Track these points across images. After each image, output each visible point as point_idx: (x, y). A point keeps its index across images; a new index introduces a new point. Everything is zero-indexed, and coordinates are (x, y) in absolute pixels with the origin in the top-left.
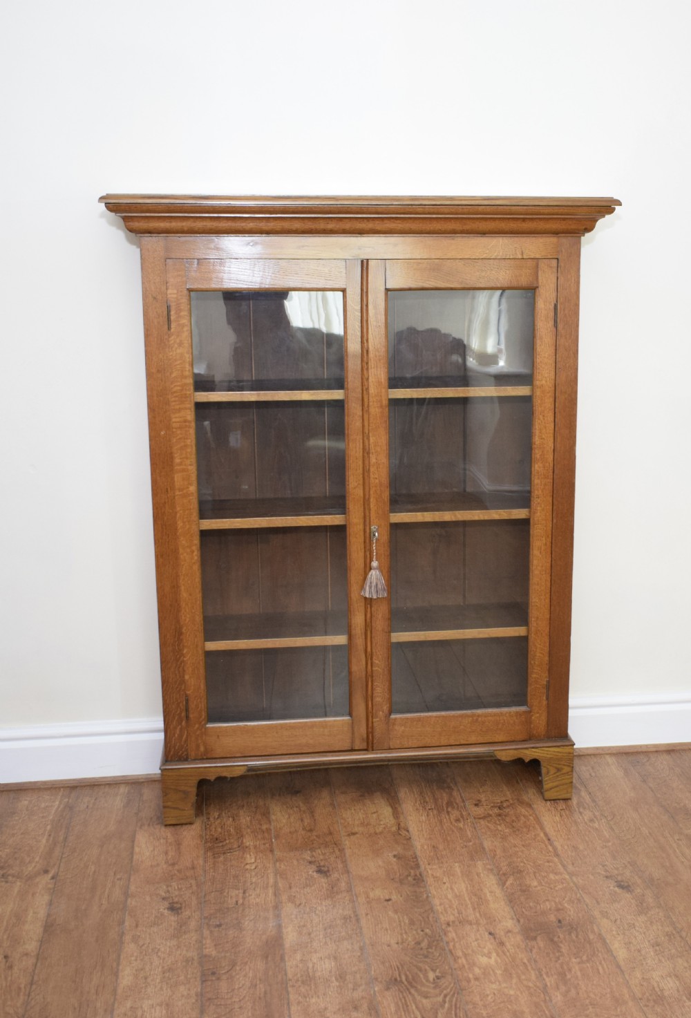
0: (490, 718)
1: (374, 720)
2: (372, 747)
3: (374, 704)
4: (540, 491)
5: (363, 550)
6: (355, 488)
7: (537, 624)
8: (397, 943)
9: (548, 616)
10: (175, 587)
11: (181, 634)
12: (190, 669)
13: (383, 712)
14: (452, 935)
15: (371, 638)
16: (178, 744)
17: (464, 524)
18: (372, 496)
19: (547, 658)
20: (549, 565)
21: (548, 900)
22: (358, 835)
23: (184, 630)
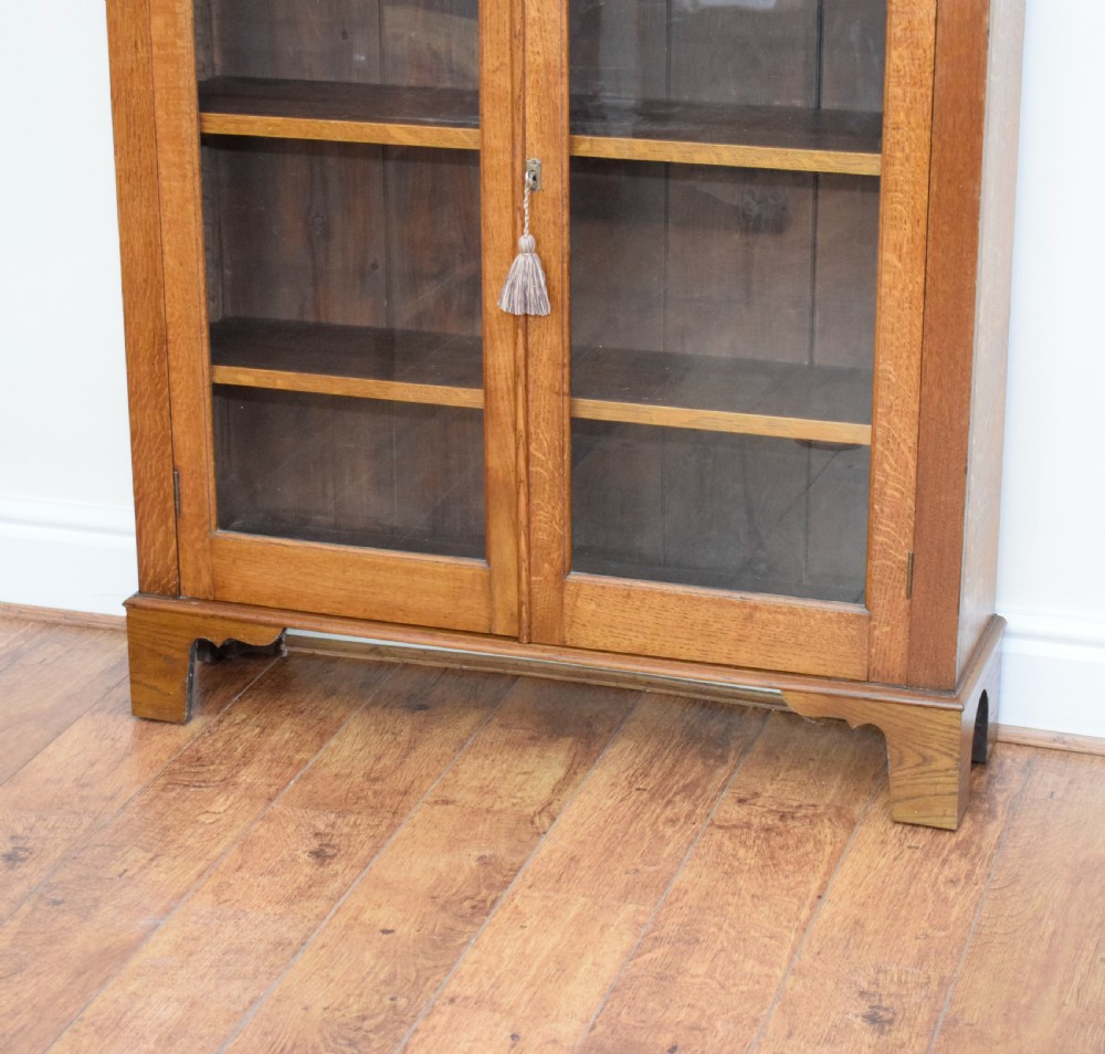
0: (780, 617)
1: (533, 578)
2: (529, 635)
3: (533, 544)
4: (902, 114)
5: (510, 210)
6: (494, 72)
7: (889, 422)
8: (325, 1009)
9: (916, 407)
10: (154, 249)
11: (167, 341)
12: (184, 415)
13: (551, 564)
14: (440, 1020)
15: (527, 401)
16: (161, 563)
17: (666, 170)
18: (529, 92)
19: (910, 503)
20: (919, 289)
21: (691, 1006)
22: (451, 807)
23: (170, 337)
